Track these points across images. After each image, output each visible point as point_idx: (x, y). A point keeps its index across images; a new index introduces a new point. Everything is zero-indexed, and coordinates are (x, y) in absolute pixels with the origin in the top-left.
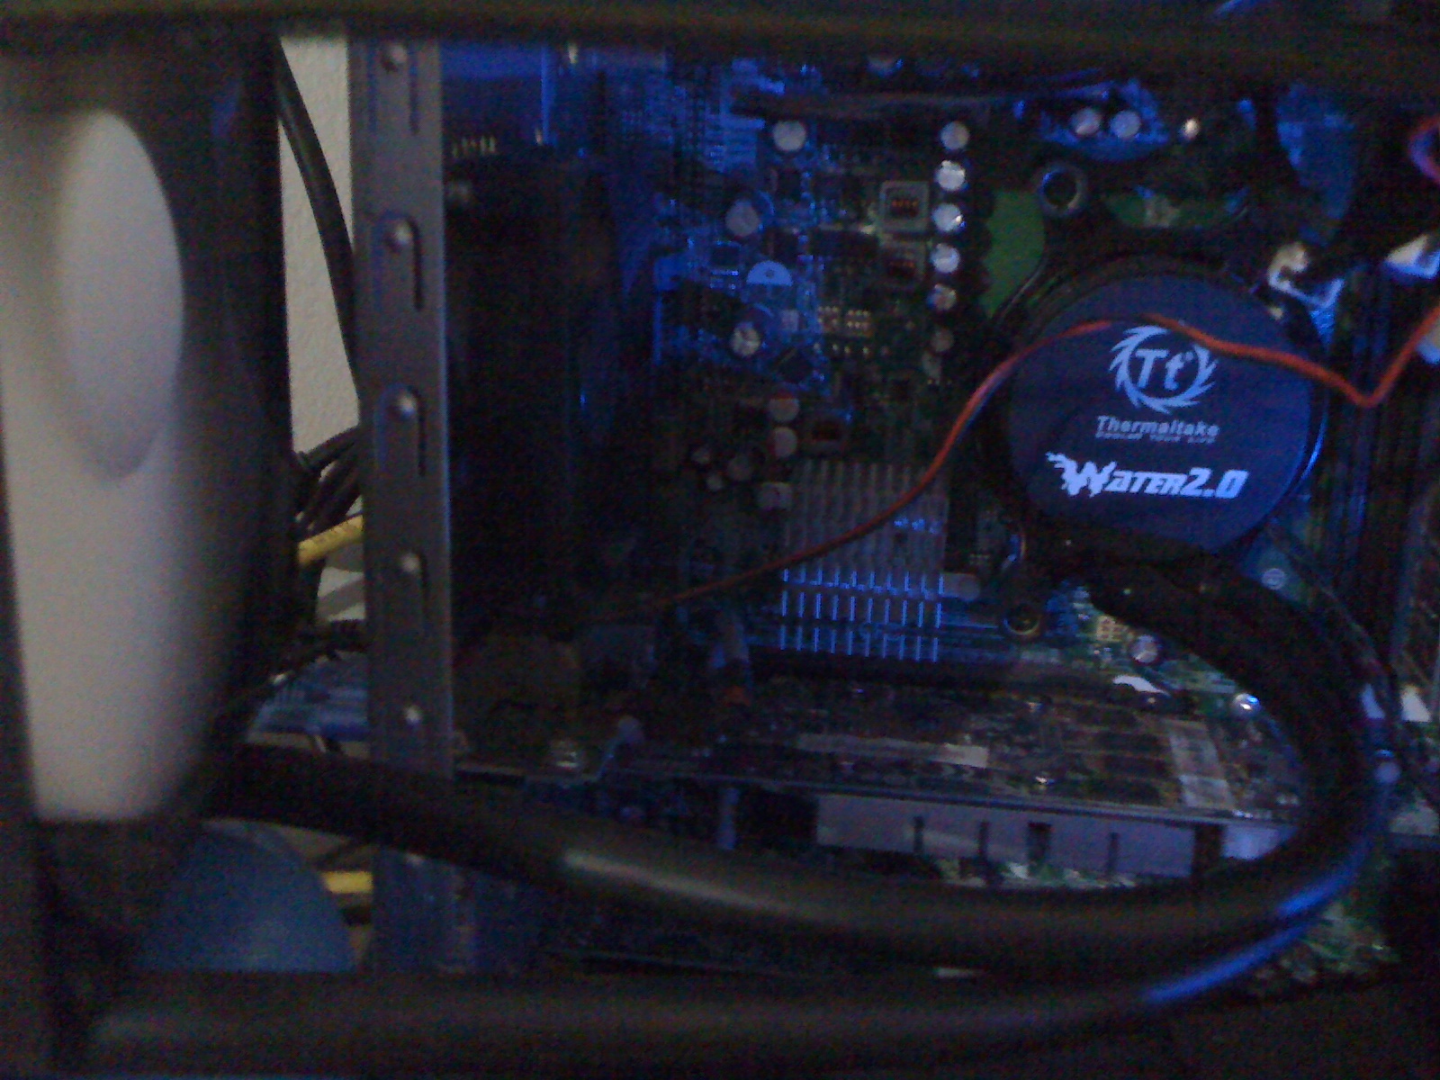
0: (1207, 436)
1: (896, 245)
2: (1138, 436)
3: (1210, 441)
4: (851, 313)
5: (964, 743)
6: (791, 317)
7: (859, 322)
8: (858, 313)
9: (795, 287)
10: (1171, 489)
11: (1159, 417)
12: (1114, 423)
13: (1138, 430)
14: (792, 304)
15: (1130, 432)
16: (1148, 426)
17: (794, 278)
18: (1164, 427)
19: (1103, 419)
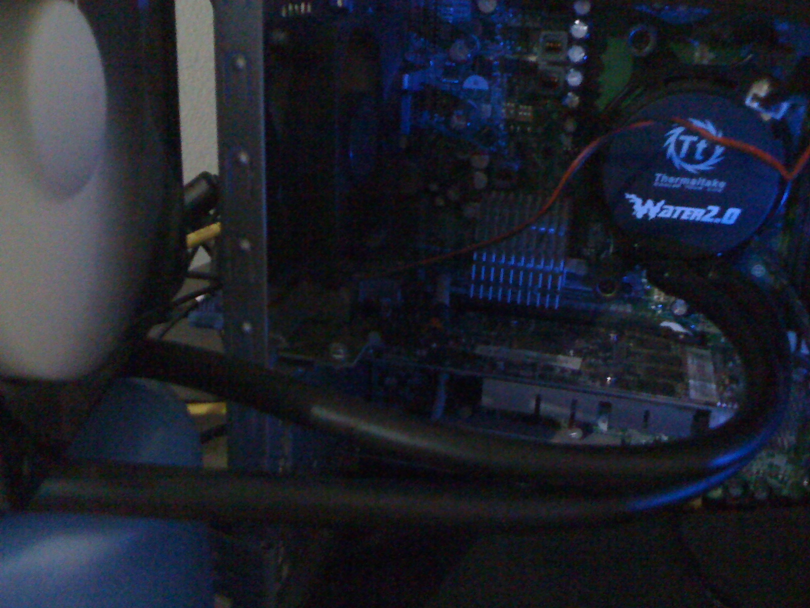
0: (718, 187)
1: (549, 68)
2: (678, 186)
3: (720, 191)
4: (521, 107)
5: (569, 355)
6: (486, 108)
7: (526, 112)
8: (526, 107)
9: (490, 91)
10: (696, 217)
11: (691, 176)
12: (665, 177)
13: (678, 182)
14: (488, 101)
15: (673, 184)
16: (685, 181)
17: (490, 86)
18: (694, 182)
19: (658, 175)
